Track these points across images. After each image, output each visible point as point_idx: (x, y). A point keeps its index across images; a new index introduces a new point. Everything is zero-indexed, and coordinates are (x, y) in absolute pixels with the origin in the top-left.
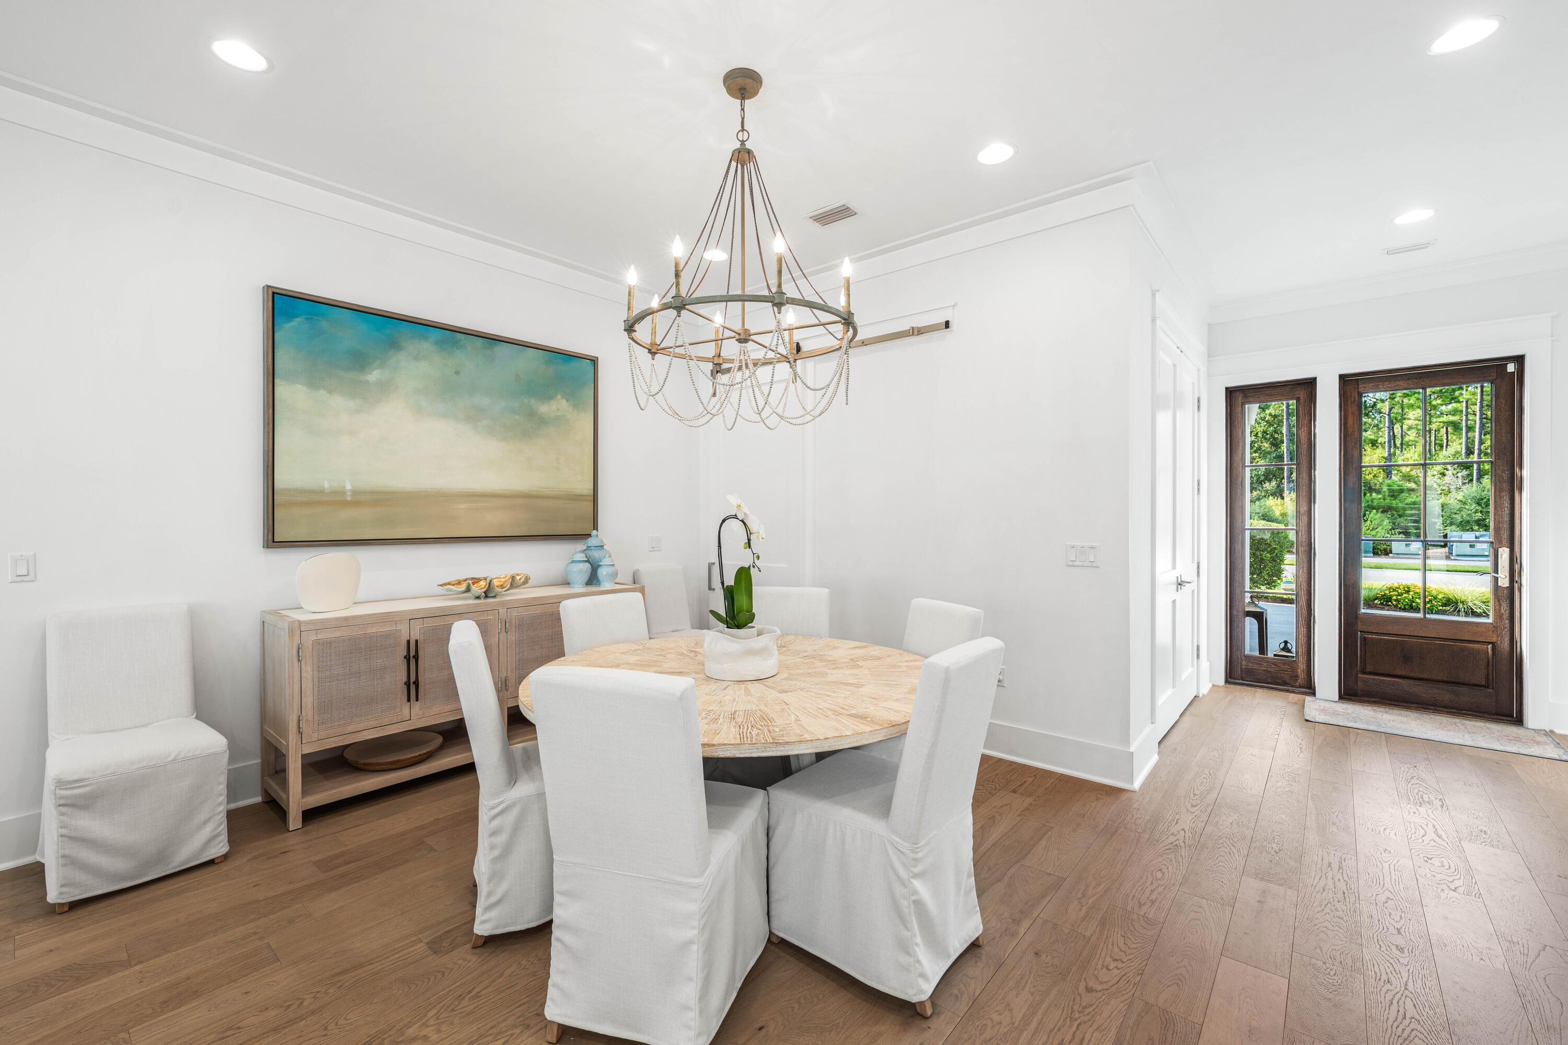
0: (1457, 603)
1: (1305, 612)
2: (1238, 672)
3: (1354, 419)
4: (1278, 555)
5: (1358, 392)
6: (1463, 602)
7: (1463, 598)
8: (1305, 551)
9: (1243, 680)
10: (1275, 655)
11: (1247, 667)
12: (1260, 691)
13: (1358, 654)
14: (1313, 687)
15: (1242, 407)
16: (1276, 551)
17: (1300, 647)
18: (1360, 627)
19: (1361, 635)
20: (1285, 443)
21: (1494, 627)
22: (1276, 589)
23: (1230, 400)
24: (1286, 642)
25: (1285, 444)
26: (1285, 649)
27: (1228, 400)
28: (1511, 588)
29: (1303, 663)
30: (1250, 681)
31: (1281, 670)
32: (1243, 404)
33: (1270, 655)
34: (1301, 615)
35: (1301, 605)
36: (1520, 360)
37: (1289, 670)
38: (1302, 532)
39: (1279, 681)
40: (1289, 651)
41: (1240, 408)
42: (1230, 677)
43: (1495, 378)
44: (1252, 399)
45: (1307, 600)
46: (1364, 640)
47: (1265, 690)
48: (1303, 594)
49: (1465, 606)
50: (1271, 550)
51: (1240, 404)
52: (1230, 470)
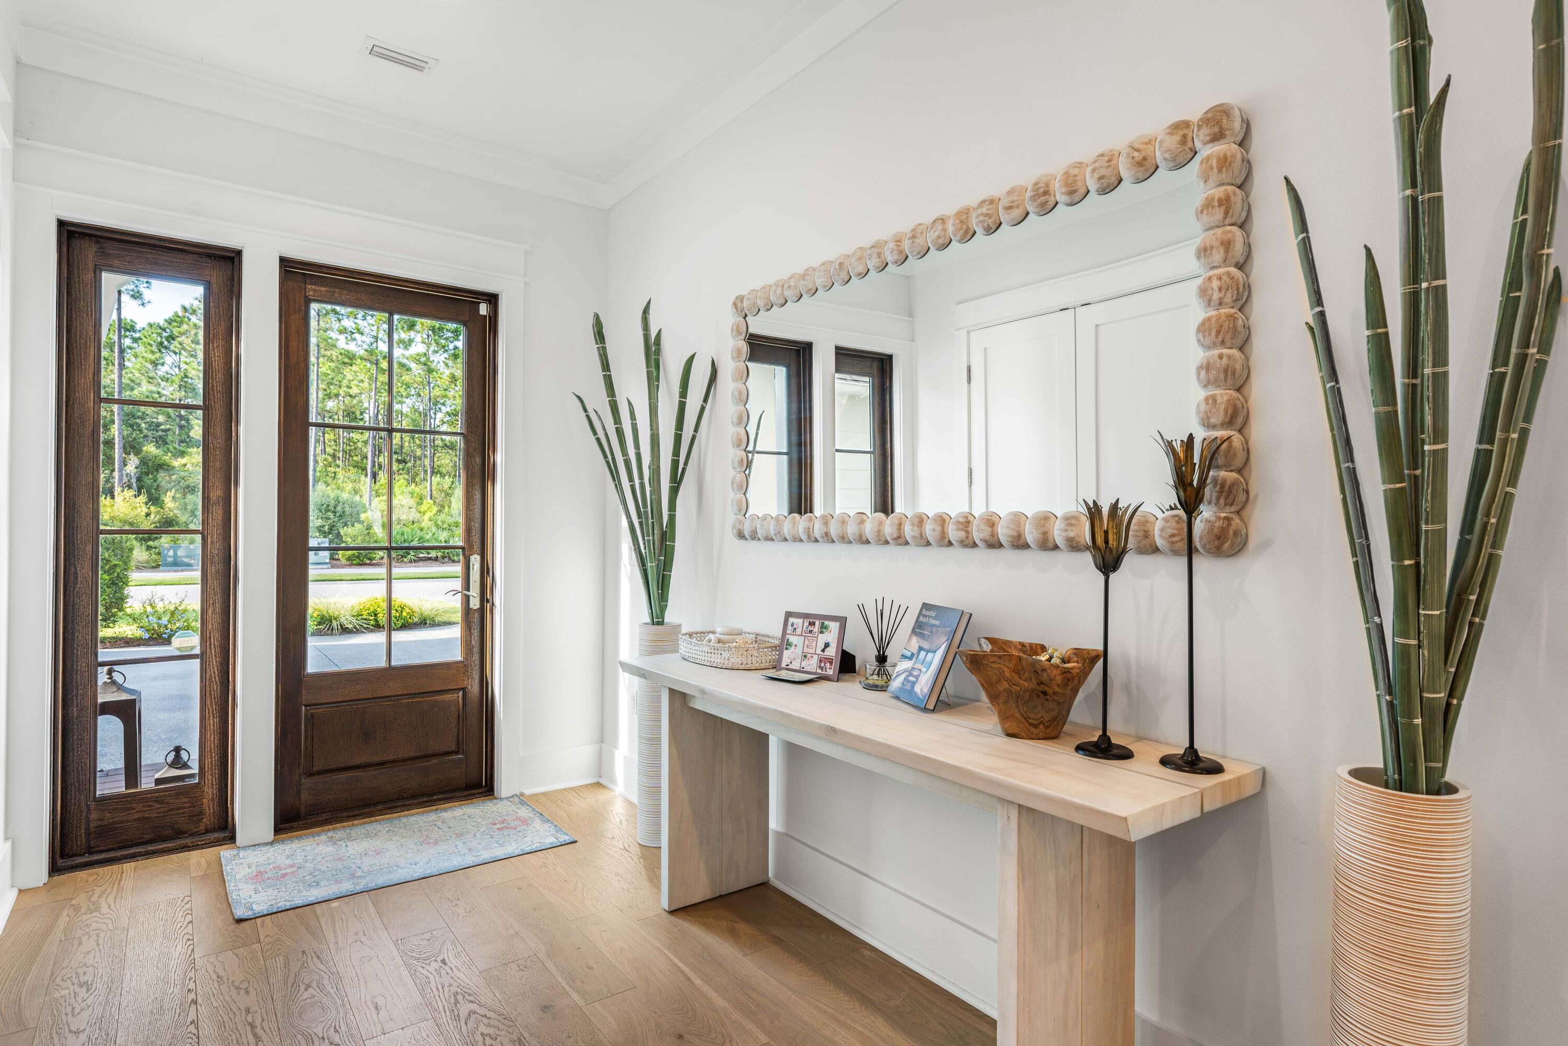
0: (331, 621)
1: (216, 687)
2: (80, 839)
3: (298, 341)
4: (121, 575)
5: (306, 297)
6: (335, 619)
7: (336, 614)
8: (217, 572)
9: (90, 853)
10: (158, 781)
11: (100, 823)
12: (128, 867)
13: (301, 746)
14: (230, 826)
15: (95, 273)
16: (118, 570)
17: (208, 755)
18: (306, 697)
19: (307, 710)
20: (116, 423)
21: (465, 665)
22: (117, 626)
23: (68, 251)
24: (178, 750)
25: (116, 426)
26: (178, 762)
27: (65, 250)
28: (482, 610)
29: (212, 785)
30: (109, 850)
31: (172, 810)
32: (97, 271)
33: (147, 783)
34: (210, 694)
35: (211, 676)
36: (492, 299)
37: (187, 805)
38: (212, 537)
39: (167, 832)
40: (185, 766)
41: (90, 275)
42: (62, 856)
43: (468, 319)
44: (116, 262)
45: (221, 664)
46: (311, 718)
47: (142, 863)
48: (213, 654)
49: (338, 623)
50: (110, 568)
51: (91, 265)
52: (67, 402)
